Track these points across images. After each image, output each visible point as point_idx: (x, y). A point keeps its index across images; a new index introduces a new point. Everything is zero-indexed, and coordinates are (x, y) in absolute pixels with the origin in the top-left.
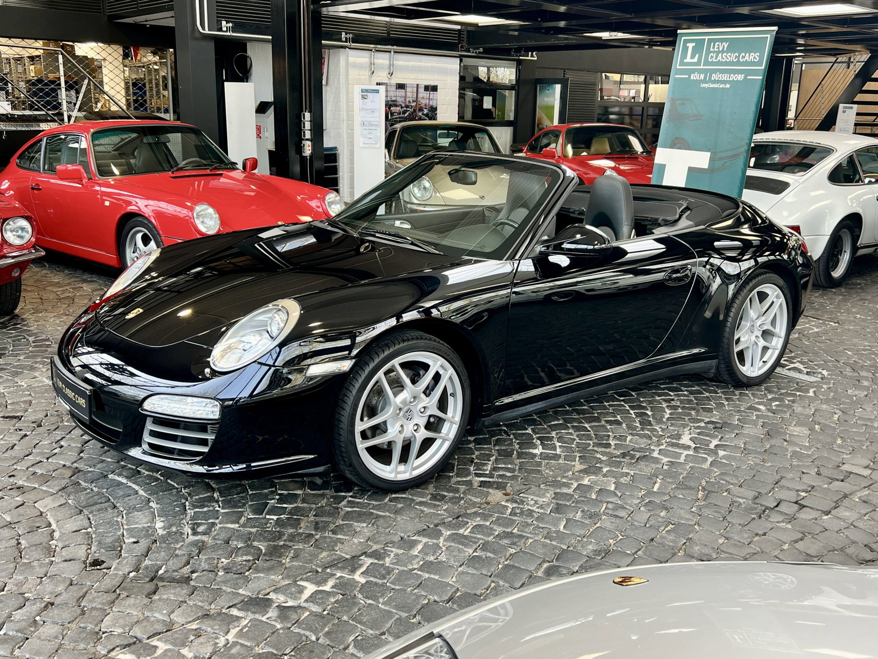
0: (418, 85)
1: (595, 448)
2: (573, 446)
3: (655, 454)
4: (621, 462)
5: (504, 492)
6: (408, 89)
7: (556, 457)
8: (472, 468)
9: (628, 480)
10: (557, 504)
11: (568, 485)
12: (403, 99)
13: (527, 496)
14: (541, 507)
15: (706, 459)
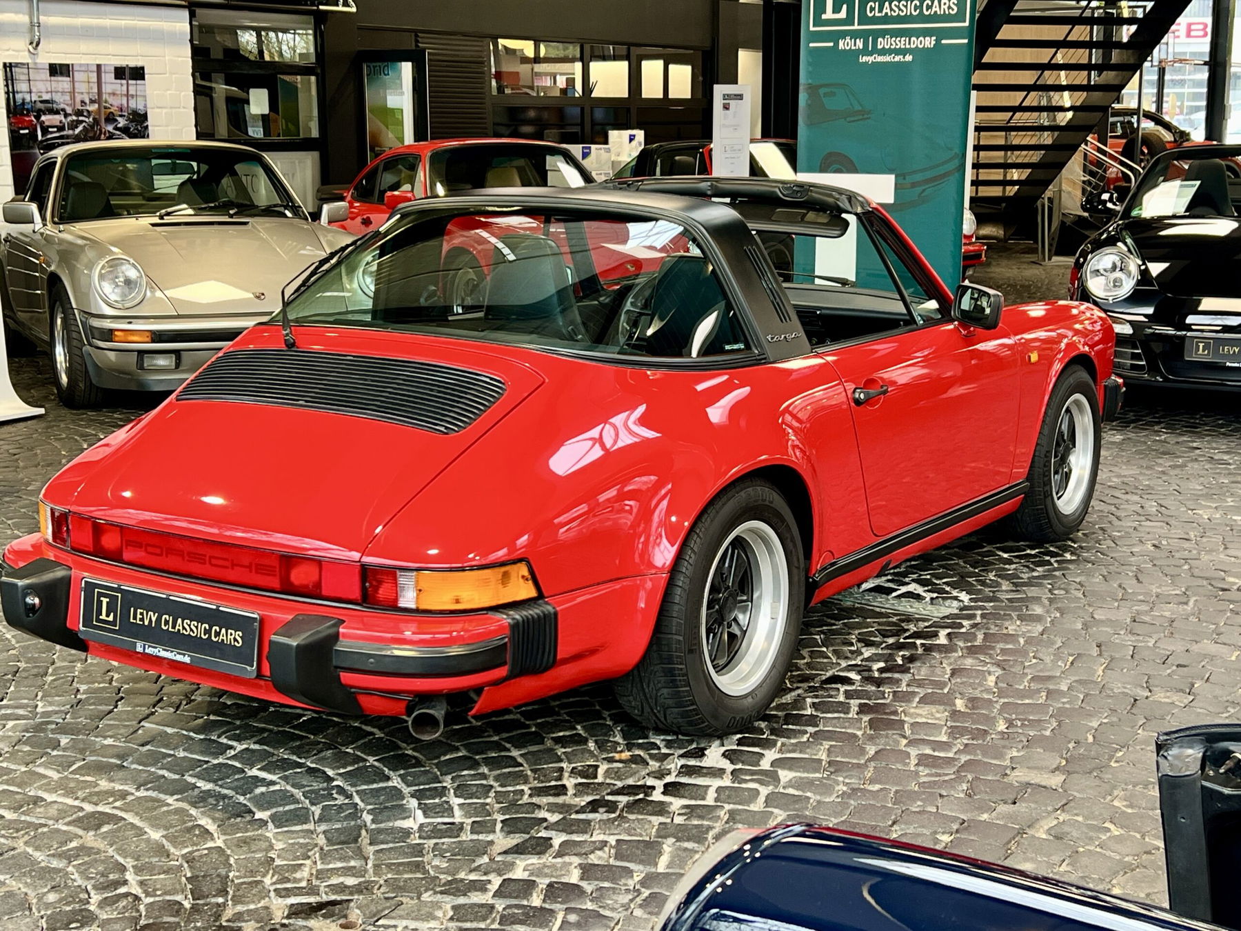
0: (99, 66)
1: (535, 800)
2: (488, 800)
3: (657, 796)
4: (588, 822)
5: (342, 921)
6: (78, 76)
7: (455, 829)
8: (268, 880)
9: (605, 856)
11: (481, 887)
12: (67, 98)
13: (393, 922)
15: (757, 792)
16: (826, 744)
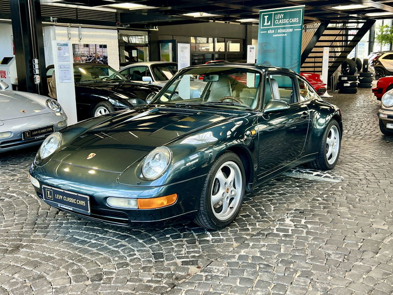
0: (96, 45)
1: (241, 232)
2: (228, 232)
3: (275, 232)
4: (258, 238)
5: (197, 266)
6: (90, 47)
7: (221, 241)
8: (174, 254)
9: (265, 248)
10: (231, 269)
11: (234, 257)
12: (88, 53)
13: (211, 267)
14: (222, 272)
15: (303, 231)
16: (318, 218)
